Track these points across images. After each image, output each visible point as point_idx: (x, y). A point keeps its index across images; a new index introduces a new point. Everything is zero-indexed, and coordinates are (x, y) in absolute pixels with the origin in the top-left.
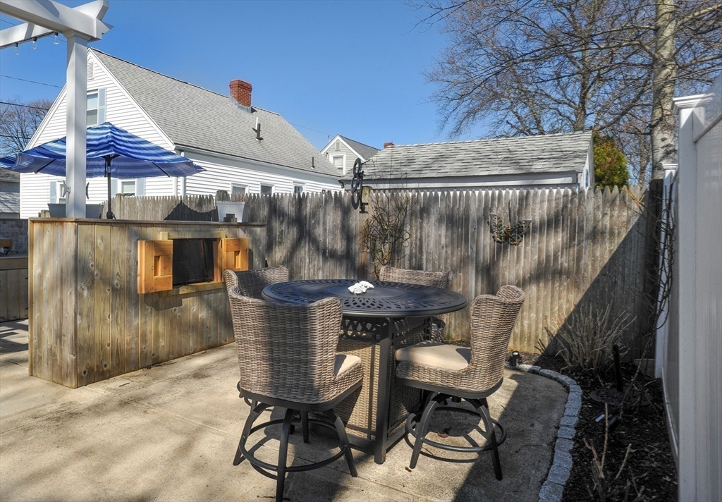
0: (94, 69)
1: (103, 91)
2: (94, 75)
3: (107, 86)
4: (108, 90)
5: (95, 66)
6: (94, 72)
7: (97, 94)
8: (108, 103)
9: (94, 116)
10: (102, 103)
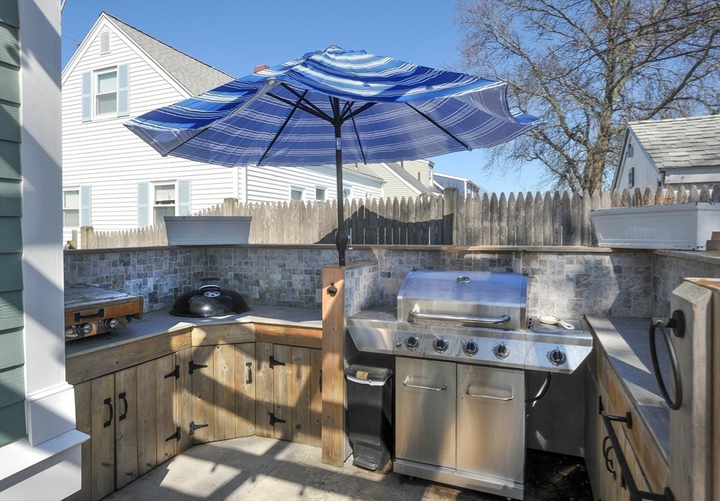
0: (111, 40)
1: (124, 68)
2: (111, 48)
3: (130, 62)
4: (131, 66)
5: (111, 36)
6: (111, 44)
7: (116, 72)
8: (131, 84)
9: (113, 101)
10: (124, 83)
